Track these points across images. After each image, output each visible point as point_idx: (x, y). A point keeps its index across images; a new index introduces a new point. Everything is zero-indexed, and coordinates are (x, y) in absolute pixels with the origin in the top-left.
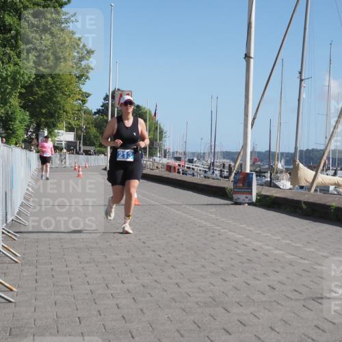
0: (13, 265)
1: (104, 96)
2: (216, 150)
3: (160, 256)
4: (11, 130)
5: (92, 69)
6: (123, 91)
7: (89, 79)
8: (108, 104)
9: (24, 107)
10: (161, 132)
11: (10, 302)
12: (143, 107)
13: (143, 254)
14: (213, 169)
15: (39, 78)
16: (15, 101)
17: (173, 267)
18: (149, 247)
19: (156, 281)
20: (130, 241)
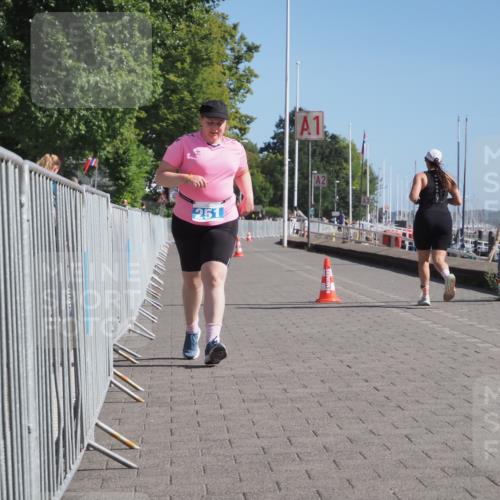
0: (132, 405)
1: (277, 120)
2: (466, 209)
3: (376, 388)
4: (123, 179)
5: (256, 76)
6: (308, 112)
7: (252, 93)
8: (284, 133)
9: (145, 142)
10: (374, 180)
11: (129, 467)
12: (342, 137)
13: (348, 386)
14: (462, 240)
15: (168, 93)
16: (129, 132)
17: (399, 407)
18: (357, 374)
19: (372, 432)
20: (325, 364)
